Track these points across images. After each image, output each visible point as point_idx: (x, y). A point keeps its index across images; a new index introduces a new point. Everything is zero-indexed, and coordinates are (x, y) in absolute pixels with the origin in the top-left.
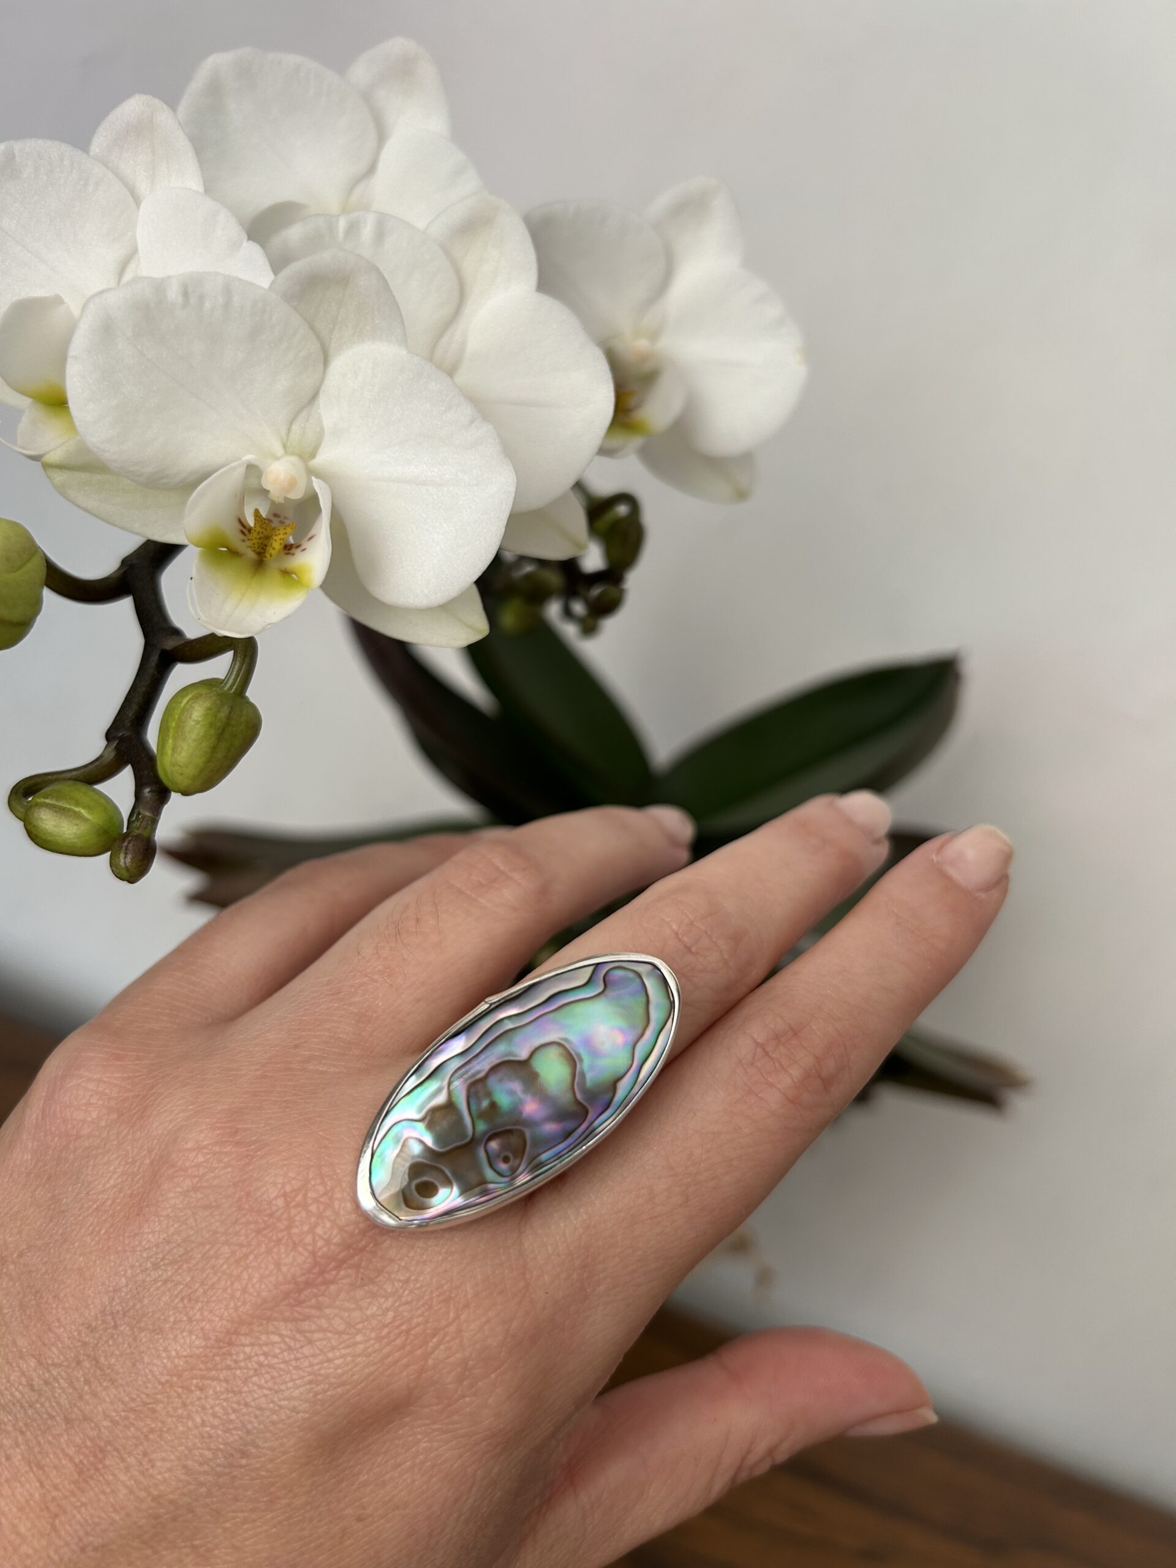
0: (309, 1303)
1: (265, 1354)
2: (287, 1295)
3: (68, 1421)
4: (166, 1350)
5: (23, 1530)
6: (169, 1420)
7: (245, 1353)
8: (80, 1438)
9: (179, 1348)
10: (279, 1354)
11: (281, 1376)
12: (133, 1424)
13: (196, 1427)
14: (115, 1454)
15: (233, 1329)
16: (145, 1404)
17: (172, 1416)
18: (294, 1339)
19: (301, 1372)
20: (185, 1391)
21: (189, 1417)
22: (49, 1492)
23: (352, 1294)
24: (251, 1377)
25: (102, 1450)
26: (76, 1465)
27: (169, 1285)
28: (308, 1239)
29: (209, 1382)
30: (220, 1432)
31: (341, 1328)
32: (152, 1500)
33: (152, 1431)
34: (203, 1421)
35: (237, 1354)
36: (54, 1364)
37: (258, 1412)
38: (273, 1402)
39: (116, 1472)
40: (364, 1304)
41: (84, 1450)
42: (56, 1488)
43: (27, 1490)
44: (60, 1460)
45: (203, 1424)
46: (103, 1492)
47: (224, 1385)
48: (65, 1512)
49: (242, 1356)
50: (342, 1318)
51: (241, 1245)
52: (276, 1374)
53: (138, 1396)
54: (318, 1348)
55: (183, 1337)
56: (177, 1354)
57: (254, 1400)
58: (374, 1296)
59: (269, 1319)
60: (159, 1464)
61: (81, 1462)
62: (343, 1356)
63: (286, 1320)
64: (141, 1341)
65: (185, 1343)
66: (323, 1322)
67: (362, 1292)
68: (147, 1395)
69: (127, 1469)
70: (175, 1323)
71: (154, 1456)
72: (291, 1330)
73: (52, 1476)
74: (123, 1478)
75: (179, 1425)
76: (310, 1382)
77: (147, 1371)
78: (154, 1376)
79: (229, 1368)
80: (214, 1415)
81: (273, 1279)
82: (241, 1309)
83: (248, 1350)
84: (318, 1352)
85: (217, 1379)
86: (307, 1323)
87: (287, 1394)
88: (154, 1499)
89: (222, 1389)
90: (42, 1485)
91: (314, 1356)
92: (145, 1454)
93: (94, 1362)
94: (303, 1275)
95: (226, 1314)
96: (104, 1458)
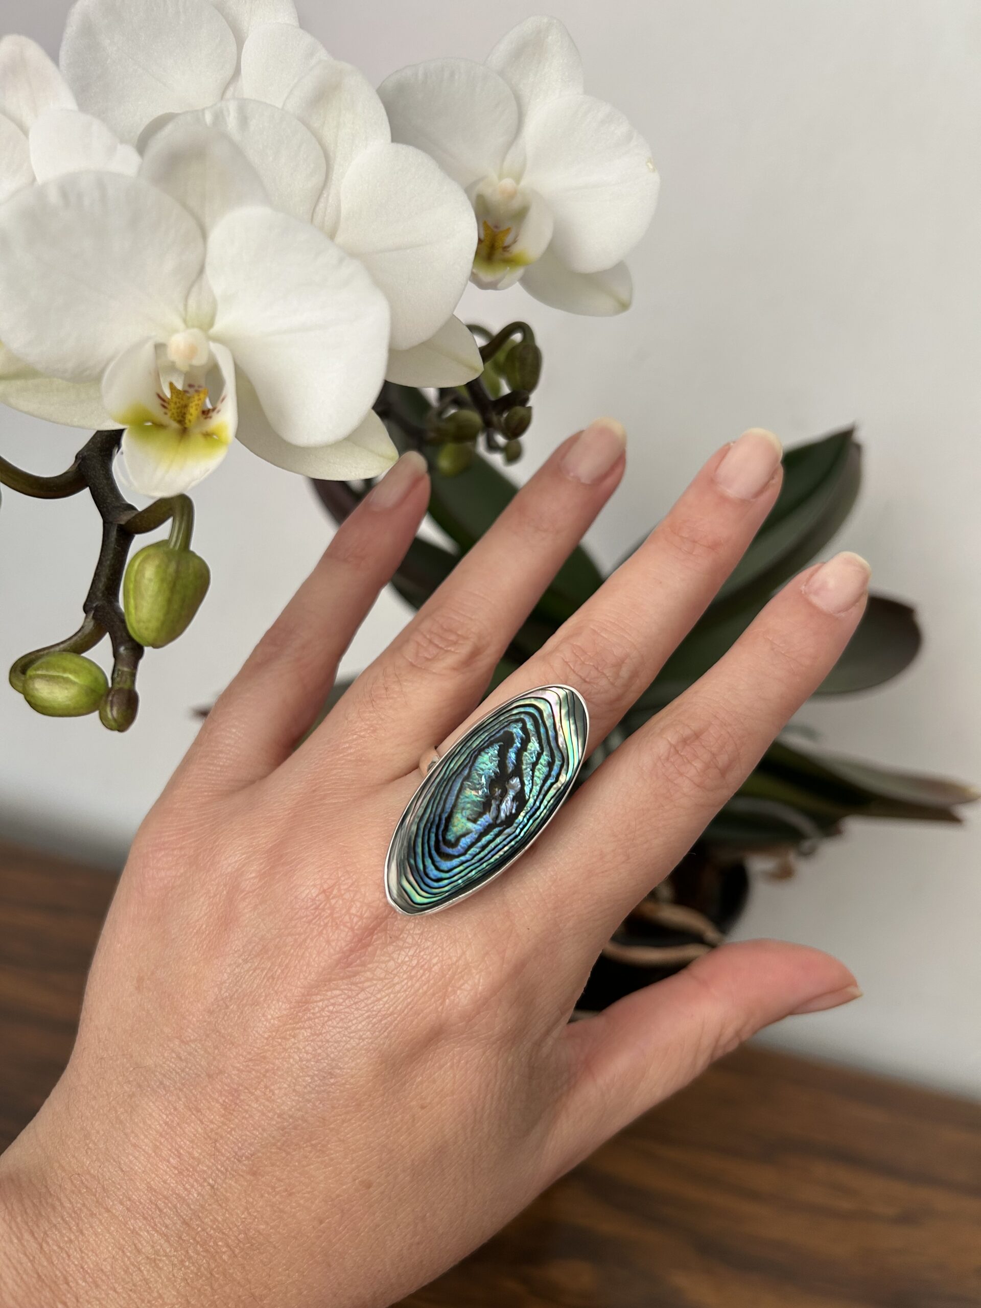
0: (355, 964)
1: (333, 1004)
2: (339, 961)
3: (209, 1076)
4: (263, 1015)
5: (196, 1155)
6: (277, 1061)
7: (319, 1007)
8: (220, 1086)
9: (272, 1013)
10: (342, 1003)
11: (347, 1017)
12: (253, 1070)
13: (297, 1063)
14: (246, 1091)
15: (306, 993)
16: (258, 1054)
17: (278, 1059)
18: (351, 990)
19: (360, 1011)
20: (284, 1040)
21: (290, 1057)
22: (208, 1126)
23: (385, 950)
24: (326, 1022)
25: (236, 1090)
26: (222, 1105)
27: (258, 971)
28: (347, 918)
29: (298, 1031)
30: (312, 1063)
31: (382, 976)
32: (278, 1117)
33: (267, 1071)
34: (300, 1058)
35: (314, 1008)
36: (191, 1041)
37: (336, 1045)
38: (344, 1035)
39: (250, 1102)
40: (395, 956)
41: (224, 1092)
42: (212, 1122)
43: (193, 1128)
44: (209, 1102)
45: (301, 1060)
46: (244, 1118)
47: (309, 1030)
48: (222, 1137)
49: (317, 1009)
50: (381, 969)
51: (300, 934)
52: (343, 1016)
53: (252, 1050)
54: (369, 992)
55: (274, 1005)
56: (272, 1016)
57: (332, 1037)
58: (401, 948)
59: (330, 980)
60: (276, 1092)
61: (224, 1101)
62: (388, 995)
63: (342, 979)
64: (245, 1013)
65: (275, 1009)
66: (369, 974)
67: (392, 947)
68: (258, 1048)
69: (257, 1099)
70: (266, 996)
71: (272, 1087)
72: (347, 984)
73: (207, 1115)
74: (255, 1106)
75: (285, 1063)
76: (369, 1017)
77: (254, 1032)
78: (259, 1034)
79: (309, 1019)
80: (307, 1053)
81: (326, 952)
82: (308, 978)
83: (320, 1004)
84: (369, 995)
85: (303, 1028)
86: (357, 977)
87: (353, 1028)
88: (279, 1116)
89: (308, 1034)
90: (202, 1123)
91: (367, 998)
92: (266, 1087)
93: (218, 1034)
94: (347, 945)
95: (299, 983)
96: (239, 1095)
